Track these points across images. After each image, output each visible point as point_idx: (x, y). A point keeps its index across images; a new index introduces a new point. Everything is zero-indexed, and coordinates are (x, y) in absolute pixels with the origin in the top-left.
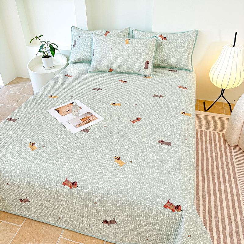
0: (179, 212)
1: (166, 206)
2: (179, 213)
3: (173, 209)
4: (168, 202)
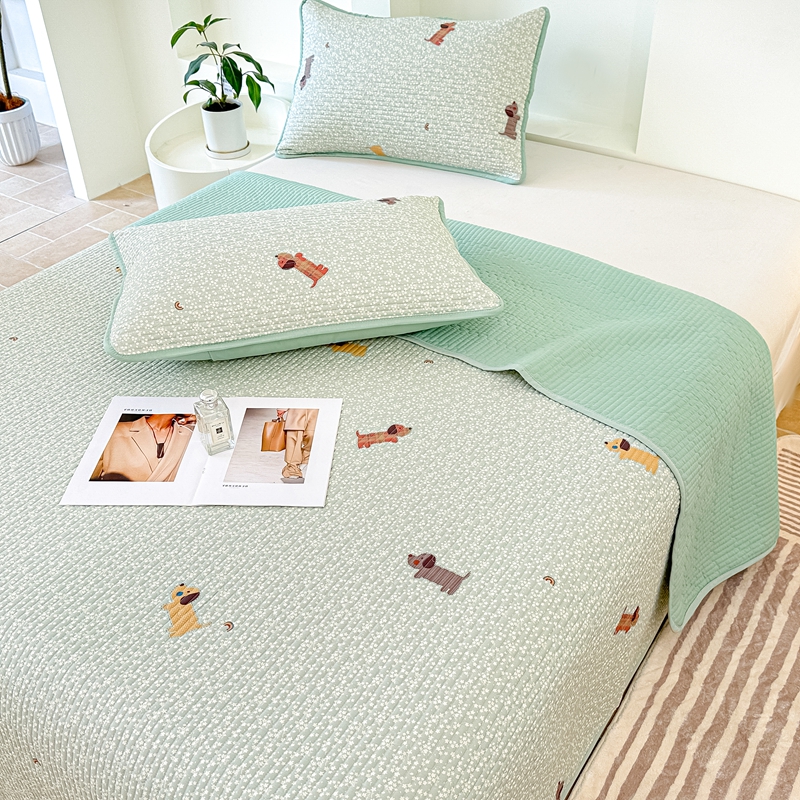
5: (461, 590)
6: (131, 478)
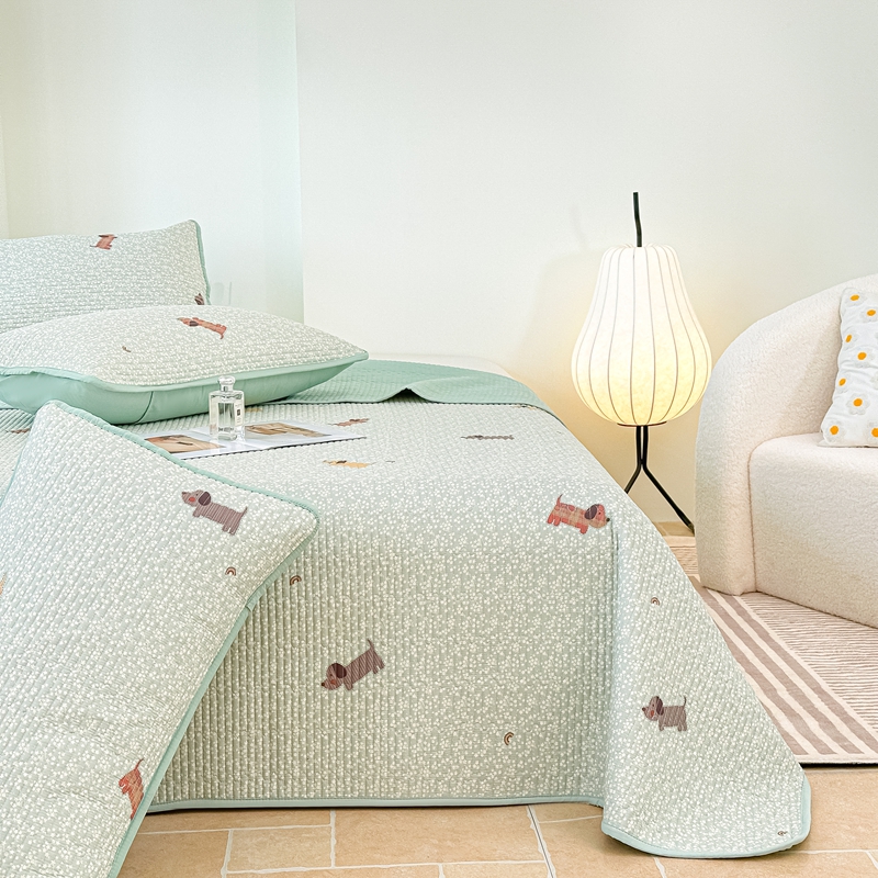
3: (581, 521)
5: (516, 438)
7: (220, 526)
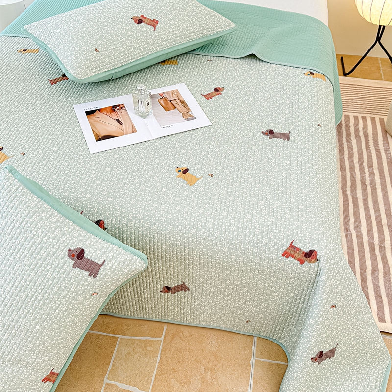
0: (313, 262)
1: (286, 254)
2: (313, 265)
3: (301, 258)
4: (291, 246)
5: (291, 138)
6: (116, 135)
7: (87, 273)
